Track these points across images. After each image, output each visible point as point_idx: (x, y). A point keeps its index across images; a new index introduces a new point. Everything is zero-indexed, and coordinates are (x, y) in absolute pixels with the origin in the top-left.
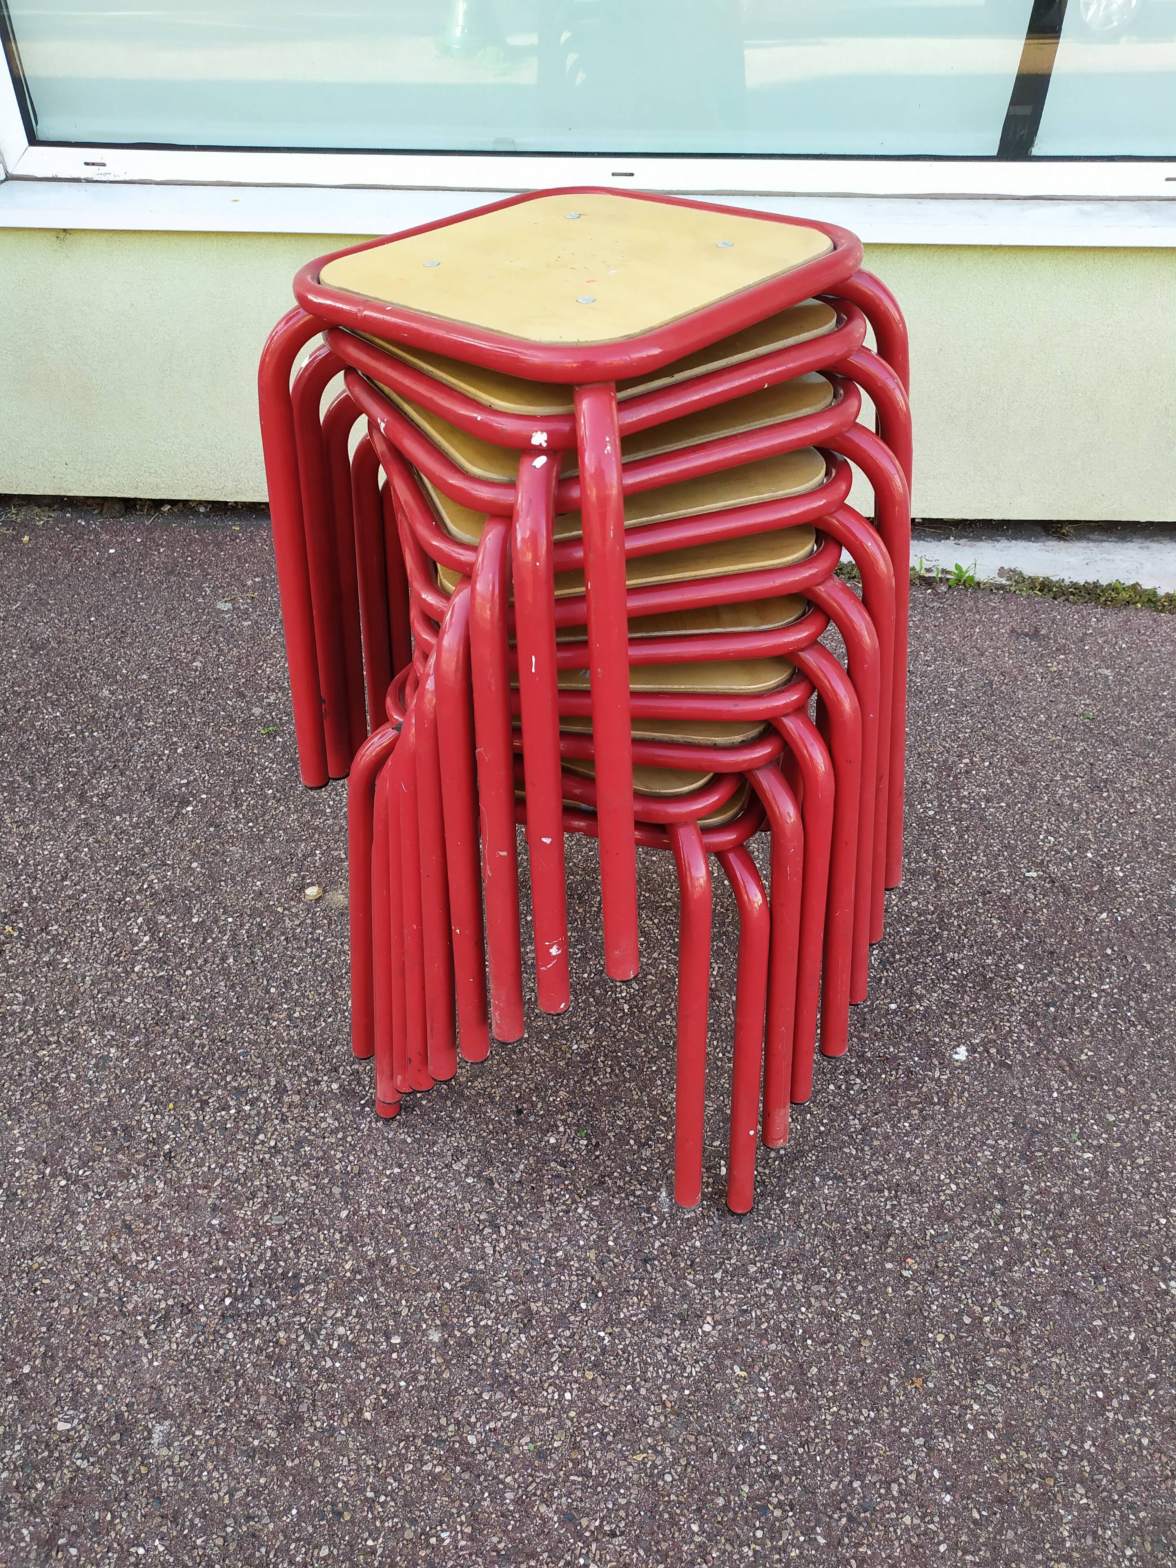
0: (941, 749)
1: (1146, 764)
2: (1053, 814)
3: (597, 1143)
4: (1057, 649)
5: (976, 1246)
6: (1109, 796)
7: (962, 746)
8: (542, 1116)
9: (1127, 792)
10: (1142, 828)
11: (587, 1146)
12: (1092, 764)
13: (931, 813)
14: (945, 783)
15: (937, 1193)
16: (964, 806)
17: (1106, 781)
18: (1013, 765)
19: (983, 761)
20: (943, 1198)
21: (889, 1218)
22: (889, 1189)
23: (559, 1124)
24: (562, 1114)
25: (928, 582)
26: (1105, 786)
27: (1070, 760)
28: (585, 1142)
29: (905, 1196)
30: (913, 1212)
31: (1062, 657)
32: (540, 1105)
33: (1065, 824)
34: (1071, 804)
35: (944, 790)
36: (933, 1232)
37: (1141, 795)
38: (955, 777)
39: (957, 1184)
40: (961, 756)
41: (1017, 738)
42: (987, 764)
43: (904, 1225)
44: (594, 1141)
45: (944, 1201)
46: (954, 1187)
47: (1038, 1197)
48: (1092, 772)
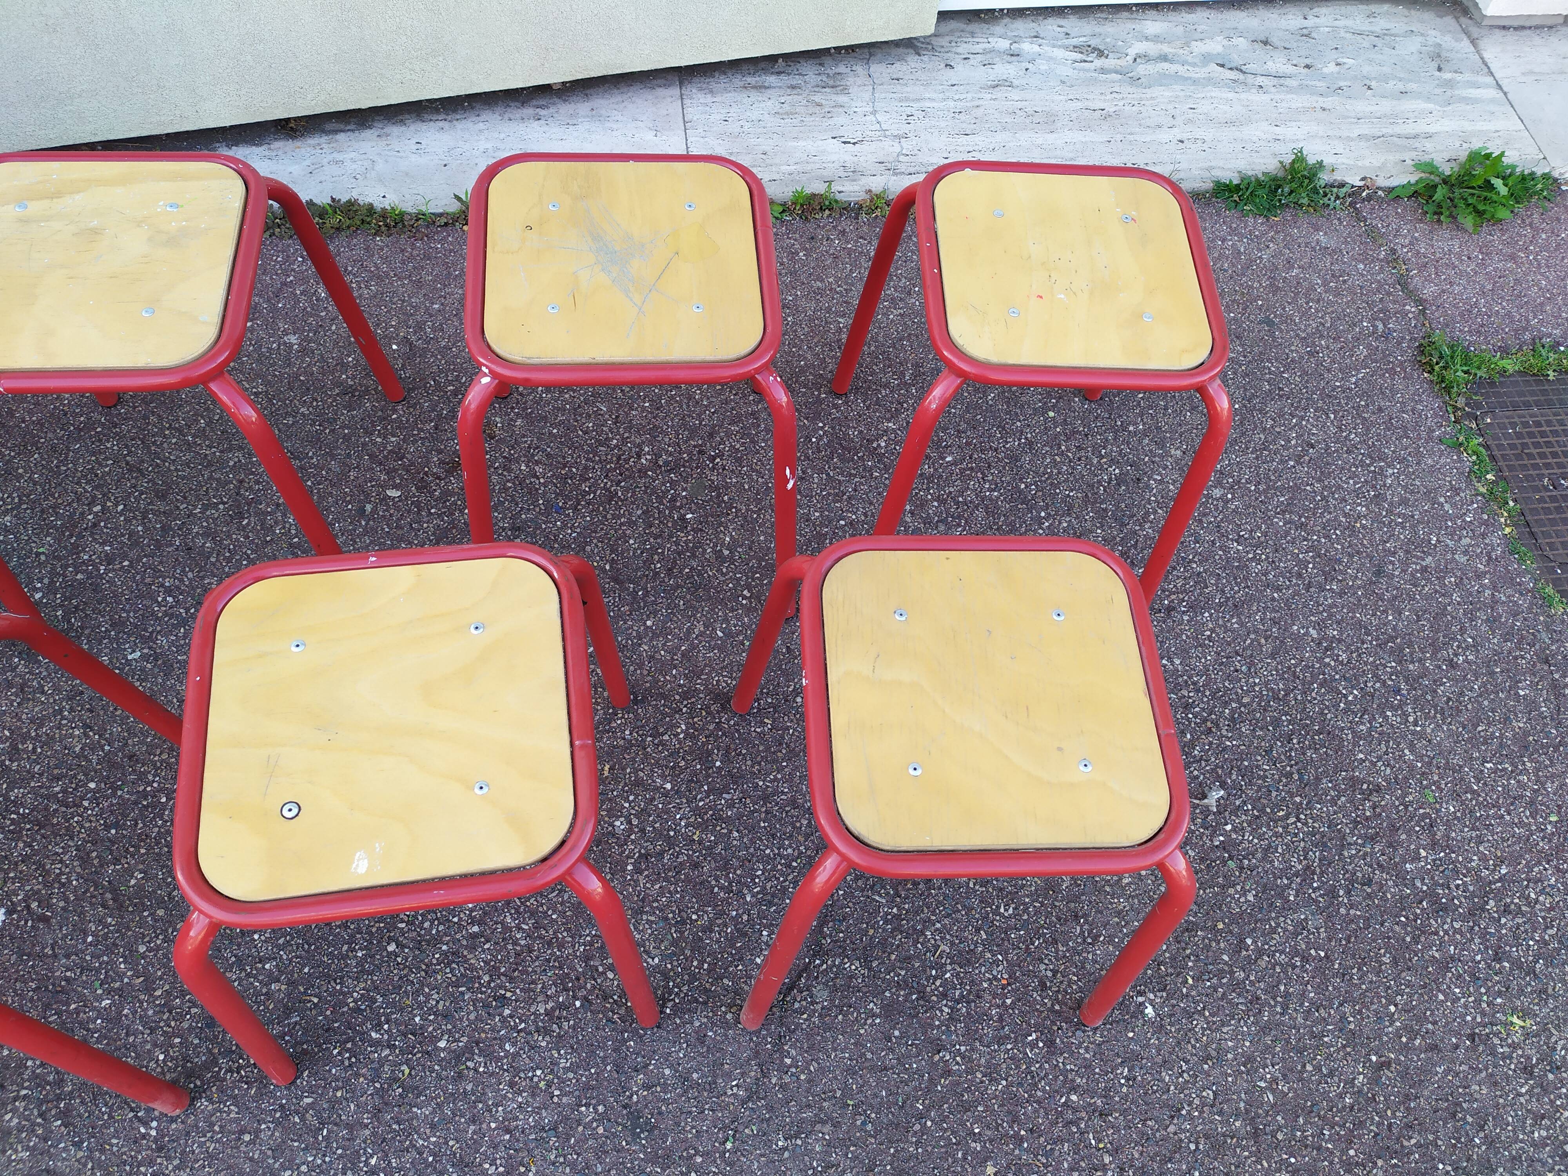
6: (248, 524)
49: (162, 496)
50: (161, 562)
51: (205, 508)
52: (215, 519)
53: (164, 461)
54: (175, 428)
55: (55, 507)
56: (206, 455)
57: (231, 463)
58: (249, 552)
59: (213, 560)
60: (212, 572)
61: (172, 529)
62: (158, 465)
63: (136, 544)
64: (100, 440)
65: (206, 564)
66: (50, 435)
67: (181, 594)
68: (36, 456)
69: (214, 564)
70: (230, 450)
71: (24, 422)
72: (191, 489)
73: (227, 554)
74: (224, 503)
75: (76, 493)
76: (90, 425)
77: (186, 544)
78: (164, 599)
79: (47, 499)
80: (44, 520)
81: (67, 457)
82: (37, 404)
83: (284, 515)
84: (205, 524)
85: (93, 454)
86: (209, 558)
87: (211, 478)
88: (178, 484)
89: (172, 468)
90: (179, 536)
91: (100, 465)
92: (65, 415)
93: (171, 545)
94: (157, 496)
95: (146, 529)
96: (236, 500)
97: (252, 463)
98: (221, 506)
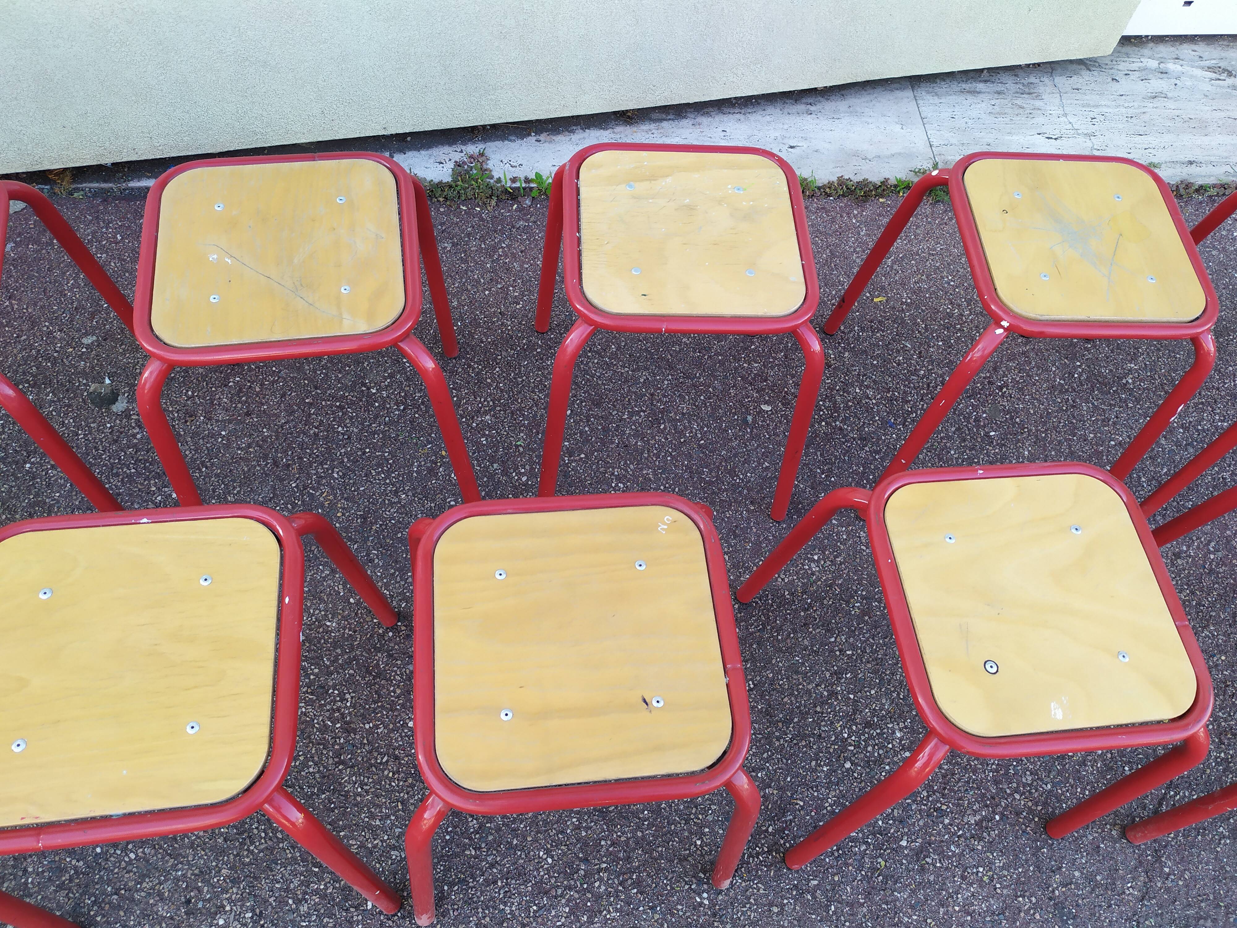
1: (694, 385)
2: (622, 457)
3: (261, 912)
5: (567, 910)
6: (665, 428)
8: (209, 900)
10: (690, 457)
11: (252, 918)
12: (652, 395)
13: (524, 479)
14: (535, 442)
15: (538, 870)
17: (663, 411)
18: (590, 409)
20: (542, 874)
21: (502, 907)
22: (501, 879)
23: (225, 903)
24: (227, 892)
25: (513, 195)
26: (662, 417)
27: (635, 393)
28: (250, 915)
29: (513, 882)
30: (519, 894)
32: (206, 889)
33: (632, 466)
34: (637, 442)
36: (535, 908)
39: (552, 857)
42: (569, 413)
43: (514, 909)
44: (258, 911)
45: (543, 876)
46: (550, 860)
47: (611, 849)
48: (652, 404)
49: (598, 405)
50: (608, 456)
51: (631, 414)
52: (640, 424)
53: (593, 377)
54: (595, 351)
55: (521, 409)
56: (622, 373)
57: (642, 380)
58: (670, 450)
59: (646, 455)
60: (647, 465)
61: (611, 431)
62: (588, 380)
63: (587, 441)
64: (542, 359)
65: (641, 459)
66: (504, 353)
67: (628, 481)
68: (497, 369)
69: (647, 458)
70: (638, 369)
71: (482, 342)
72: (617, 400)
73: (655, 452)
74: (644, 412)
75: (533, 400)
76: (531, 347)
77: (623, 443)
78: (617, 485)
79: (513, 403)
80: (515, 419)
81: (520, 371)
82: (489, 328)
83: (689, 422)
84: (633, 427)
85: (539, 369)
86: (642, 453)
87: (629, 390)
88: (607, 395)
89: (600, 382)
90: (617, 436)
91: (546, 378)
92: (512, 338)
93: (613, 443)
94: (593, 403)
95: (592, 430)
96: (652, 409)
97: (657, 380)
98: (642, 414)
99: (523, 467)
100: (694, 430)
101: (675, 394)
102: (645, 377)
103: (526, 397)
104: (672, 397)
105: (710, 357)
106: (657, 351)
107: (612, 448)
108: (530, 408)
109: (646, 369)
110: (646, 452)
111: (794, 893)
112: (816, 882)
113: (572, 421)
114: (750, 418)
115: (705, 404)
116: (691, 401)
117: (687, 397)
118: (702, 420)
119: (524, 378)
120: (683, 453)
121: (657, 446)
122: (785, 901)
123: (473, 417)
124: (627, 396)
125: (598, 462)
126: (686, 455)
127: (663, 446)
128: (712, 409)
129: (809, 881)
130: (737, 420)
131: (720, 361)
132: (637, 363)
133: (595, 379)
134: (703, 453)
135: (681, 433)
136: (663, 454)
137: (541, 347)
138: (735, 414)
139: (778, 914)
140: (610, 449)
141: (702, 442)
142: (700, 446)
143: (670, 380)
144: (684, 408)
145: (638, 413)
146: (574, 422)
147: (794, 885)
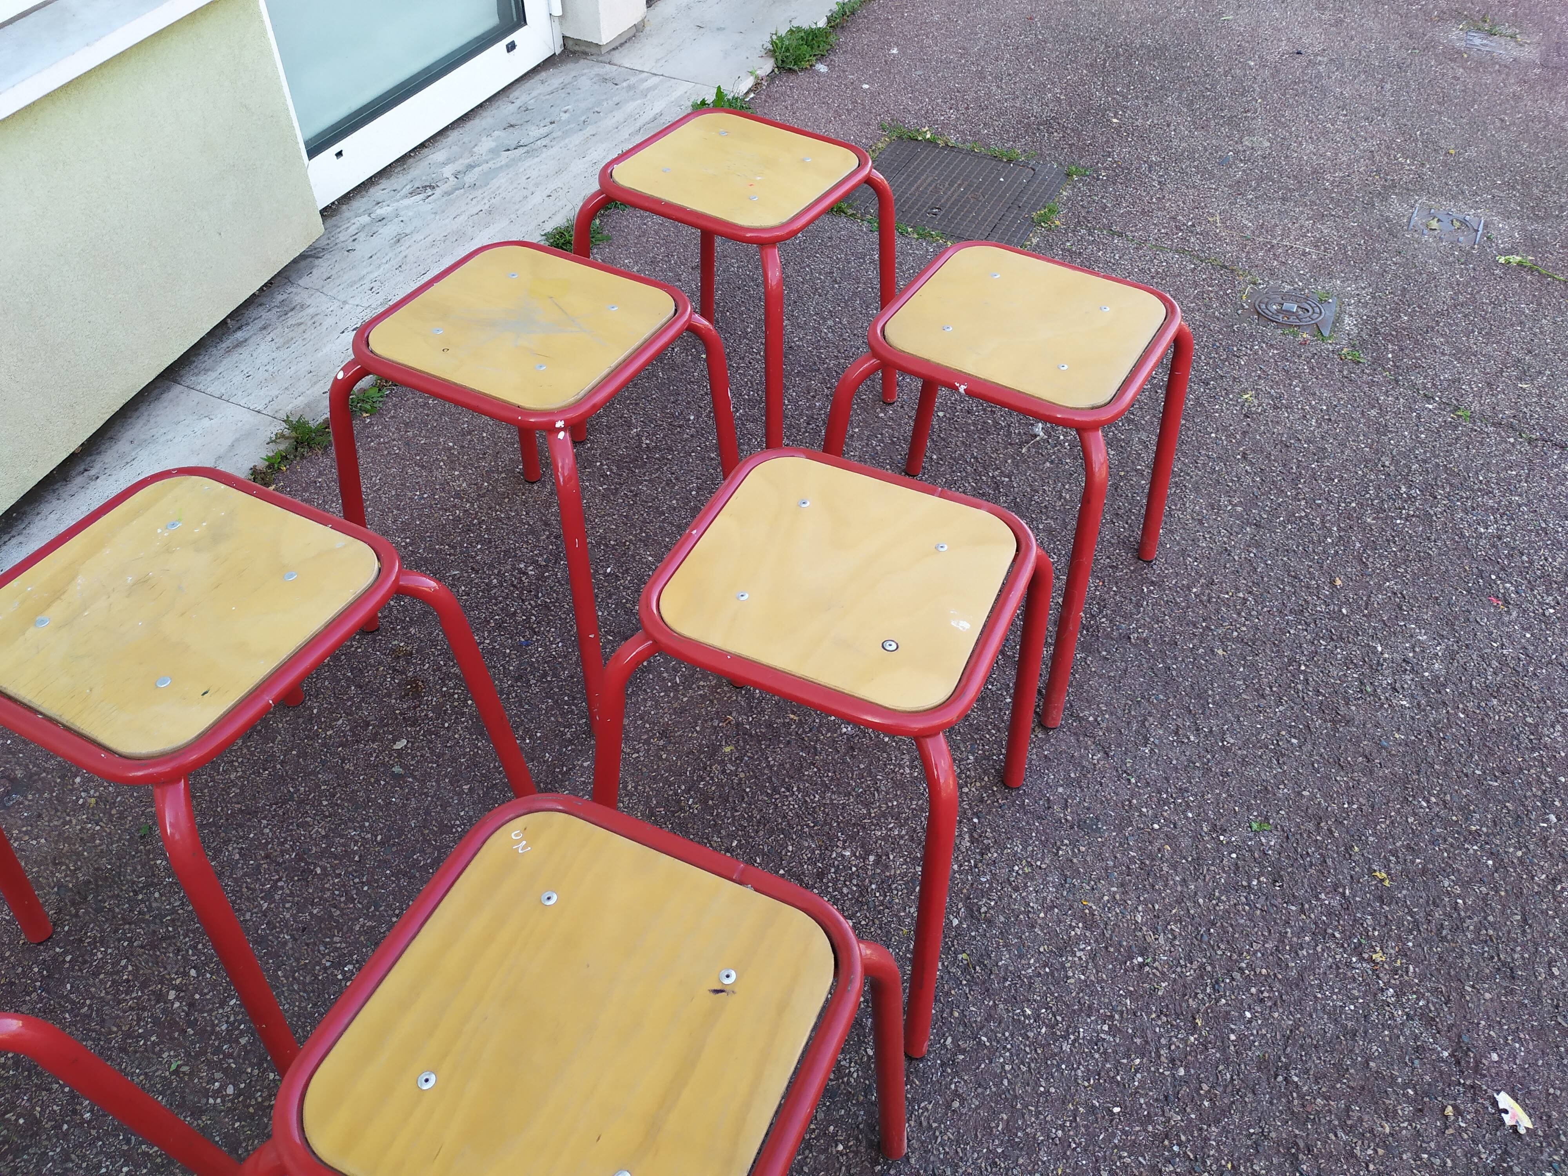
0: (132, 1016)
1: (301, 802)
2: (315, 944)
4: (62, 777)
6: (324, 869)
7: (143, 986)
9: (330, 846)
10: (385, 863)
12: (267, 856)
13: (230, 1090)
14: (193, 1043)
16: (243, 1041)
17: (300, 858)
19: (185, 974)
26: (307, 863)
27: (245, 875)
31: (78, 780)
33: (336, 939)
34: (311, 914)
35: (202, 1052)
37: (342, 836)
38: (192, 1024)
40: (160, 997)
41: (173, 911)
42: (193, 972)
48: (279, 864)
50: (297, 960)
51: (269, 896)
52: (292, 894)
54: (143, 888)
55: (128, 1035)
57: (237, 857)
58: (357, 880)
60: (350, 919)
62: (173, 920)
65: (337, 921)
67: (351, 955)
69: (342, 915)
73: (343, 899)
74: (280, 879)
75: (131, 1009)
76: (54, 965)
78: (344, 973)
80: (135, 1051)
84: (288, 905)
85: (95, 975)
86: (331, 916)
90: (282, 932)
93: (285, 943)
97: (253, 839)
98: (280, 884)
99: (212, 1081)
100: (357, 838)
101: (291, 830)
102: (237, 851)
103: (118, 1016)
104: (291, 835)
105: (282, 763)
106: (216, 814)
107: (292, 949)
108: (139, 1020)
109: (227, 842)
110: (333, 910)
111: (949, 1071)
112: (949, 1040)
113: (208, 976)
114: (397, 769)
115: (337, 804)
116: (318, 818)
117: (309, 819)
118: (352, 820)
119: (88, 1002)
120: (374, 868)
121: (337, 892)
122: (953, 1086)
123: (74, 1112)
124: (241, 887)
125: (294, 978)
126: (379, 867)
127: (344, 886)
128: (349, 801)
129: (944, 1046)
130: (387, 783)
131: (298, 756)
132: (208, 847)
133: (180, 912)
134: (394, 845)
135: (348, 854)
136: (355, 892)
137: (65, 953)
138: (377, 781)
139: (962, 1104)
140: (290, 952)
141: (379, 838)
142: (382, 844)
143: (268, 825)
144: (319, 830)
145: (275, 887)
146: (212, 974)
147: (942, 1065)
